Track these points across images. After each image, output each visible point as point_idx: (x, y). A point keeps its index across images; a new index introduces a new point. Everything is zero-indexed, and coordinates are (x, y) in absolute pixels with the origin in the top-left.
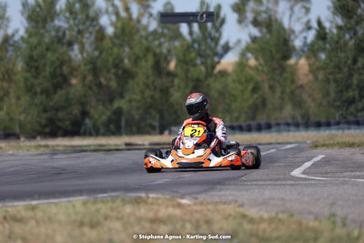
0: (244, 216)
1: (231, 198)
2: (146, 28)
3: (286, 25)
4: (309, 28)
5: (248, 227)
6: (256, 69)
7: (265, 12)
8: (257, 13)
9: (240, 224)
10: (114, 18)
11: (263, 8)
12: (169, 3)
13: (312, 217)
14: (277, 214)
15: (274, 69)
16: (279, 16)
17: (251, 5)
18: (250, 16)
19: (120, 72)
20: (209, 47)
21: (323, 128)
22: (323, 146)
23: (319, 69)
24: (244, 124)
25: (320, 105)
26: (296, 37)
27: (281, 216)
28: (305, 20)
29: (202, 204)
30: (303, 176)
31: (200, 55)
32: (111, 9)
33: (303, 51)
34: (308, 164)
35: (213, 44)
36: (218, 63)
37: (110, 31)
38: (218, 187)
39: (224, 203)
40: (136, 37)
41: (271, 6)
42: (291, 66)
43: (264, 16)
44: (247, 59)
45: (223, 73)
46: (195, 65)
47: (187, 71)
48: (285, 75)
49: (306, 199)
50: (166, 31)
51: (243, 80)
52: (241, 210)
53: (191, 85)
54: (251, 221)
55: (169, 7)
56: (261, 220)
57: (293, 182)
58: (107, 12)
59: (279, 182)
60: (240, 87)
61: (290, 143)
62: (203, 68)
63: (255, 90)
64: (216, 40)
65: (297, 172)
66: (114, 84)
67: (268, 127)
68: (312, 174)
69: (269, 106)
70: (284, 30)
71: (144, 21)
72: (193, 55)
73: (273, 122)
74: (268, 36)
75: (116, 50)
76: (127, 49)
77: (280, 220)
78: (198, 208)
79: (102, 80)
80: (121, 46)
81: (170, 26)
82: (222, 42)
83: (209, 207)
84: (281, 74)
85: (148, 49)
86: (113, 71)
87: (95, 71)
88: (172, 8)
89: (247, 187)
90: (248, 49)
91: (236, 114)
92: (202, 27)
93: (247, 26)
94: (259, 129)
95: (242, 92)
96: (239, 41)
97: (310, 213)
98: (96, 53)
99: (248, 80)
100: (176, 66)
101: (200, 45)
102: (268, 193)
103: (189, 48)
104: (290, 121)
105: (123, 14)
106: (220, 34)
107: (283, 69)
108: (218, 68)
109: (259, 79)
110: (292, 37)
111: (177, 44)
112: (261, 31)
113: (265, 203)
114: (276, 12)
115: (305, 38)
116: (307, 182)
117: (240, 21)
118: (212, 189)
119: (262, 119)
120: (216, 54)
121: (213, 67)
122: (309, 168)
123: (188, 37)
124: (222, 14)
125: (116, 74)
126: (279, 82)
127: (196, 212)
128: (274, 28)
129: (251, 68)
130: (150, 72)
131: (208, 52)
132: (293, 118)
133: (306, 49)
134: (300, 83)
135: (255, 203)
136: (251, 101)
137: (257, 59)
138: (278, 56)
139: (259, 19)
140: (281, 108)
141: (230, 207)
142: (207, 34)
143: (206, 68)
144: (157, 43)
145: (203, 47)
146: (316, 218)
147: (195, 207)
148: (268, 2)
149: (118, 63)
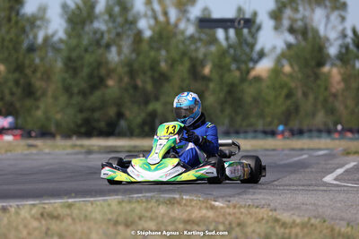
0: (277, 220)
1: (263, 202)
2: (183, 32)
3: (322, 32)
4: (344, 36)
5: (279, 230)
6: (290, 76)
7: (302, 20)
8: (293, 21)
9: (273, 228)
10: (152, 22)
11: (299, 16)
12: (206, 9)
13: (344, 223)
14: (309, 219)
15: (308, 76)
16: (315, 24)
17: (288, 12)
18: (286, 23)
19: (156, 75)
20: (245, 53)
22: (355, 153)
25: (352, 112)
26: (331, 45)
27: (313, 221)
28: (340, 28)
29: (235, 207)
30: (335, 182)
31: (236, 59)
32: (149, 13)
34: (340, 171)
35: (247, 50)
36: (253, 68)
39: (257, 207)
40: (174, 41)
41: (307, 14)
42: (325, 74)
43: (300, 23)
44: (283, 66)
45: (258, 79)
46: (229, 70)
47: (221, 77)
48: (319, 82)
49: (338, 205)
50: (203, 36)
51: (278, 85)
52: (274, 214)
53: (226, 89)
54: (284, 225)
55: (206, 13)
56: (294, 224)
57: (325, 188)
58: (145, 16)
59: (311, 188)
60: (273, 93)
62: (237, 74)
63: (289, 95)
64: (252, 46)
65: (329, 179)
66: (149, 87)
67: (301, 132)
68: (344, 181)
69: (302, 113)
70: (320, 38)
71: (182, 25)
72: (228, 60)
73: (305, 128)
74: (303, 43)
75: (152, 54)
76: (163, 53)
77: (312, 225)
78: (231, 211)
79: (140, 83)
80: (158, 49)
81: (207, 31)
82: (258, 47)
83: (242, 210)
84: (315, 81)
85: (184, 54)
86: (149, 73)
87: (132, 73)
88: (210, 13)
89: (280, 192)
90: (283, 55)
91: (269, 119)
92: (239, 33)
93: (282, 33)
95: (276, 97)
96: (274, 48)
97: (342, 219)
98: (134, 56)
99: (282, 86)
100: (211, 71)
101: (235, 51)
102: (300, 198)
103: (223, 53)
104: (322, 127)
105: (161, 18)
106: (256, 40)
107: (317, 76)
108: (253, 74)
109: (292, 85)
110: (327, 45)
111: (213, 49)
112: (296, 38)
113: (297, 208)
114: (312, 20)
116: (337, 189)
117: (277, 28)
118: (245, 193)
119: (295, 125)
120: (251, 59)
121: (248, 71)
122: (342, 174)
123: (224, 43)
124: (258, 20)
125: (153, 78)
126: (312, 89)
127: (230, 214)
128: (310, 35)
129: (284, 74)
130: (186, 75)
131: (244, 58)
132: (325, 124)
134: (334, 90)
135: (287, 208)
136: (284, 108)
137: (291, 66)
138: (313, 63)
139: (295, 26)
140: (314, 115)
141: (263, 210)
142: (242, 39)
143: (241, 73)
144: (193, 47)
145: (239, 52)
146: (348, 225)
147: (228, 210)
148: (305, 9)
149: (154, 66)
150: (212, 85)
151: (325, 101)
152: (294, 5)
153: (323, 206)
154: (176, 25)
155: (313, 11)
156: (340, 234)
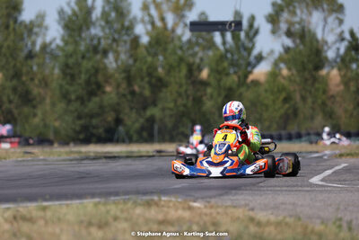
0: (252, 219)
1: (243, 202)
2: (180, 38)
3: (319, 36)
4: (343, 39)
5: (253, 229)
6: (289, 79)
7: (299, 23)
8: (291, 24)
9: (247, 227)
10: (149, 27)
11: (297, 19)
12: (203, 14)
13: (318, 221)
14: (285, 218)
15: (306, 80)
16: (312, 27)
17: (285, 15)
18: (284, 26)
19: (154, 80)
20: (242, 57)
21: (353, 138)
22: (348, 155)
23: (350, 80)
24: (274, 133)
25: (351, 115)
26: (329, 48)
27: (288, 220)
28: (338, 30)
29: (211, 207)
30: (321, 183)
31: (233, 64)
32: (147, 18)
33: (335, 61)
34: (329, 172)
35: (245, 54)
36: (250, 72)
37: (145, 40)
38: (234, 192)
39: (235, 207)
40: (170, 47)
41: (304, 17)
42: (323, 77)
43: (297, 26)
44: (280, 69)
45: (256, 83)
46: (228, 74)
47: (219, 81)
48: (317, 85)
49: (318, 204)
50: (200, 41)
51: (276, 89)
52: (251, 213)
53: (223, 94)
54: (259, 224)
55: (203, 17)
56: (268, 223)
57: (309, 189)
58: (143, 21)
59: (296, 188)
60: (272, 97)
61: (317, 152)
62: (235, 78)
63: (286, 100)
64: (249, 50)
65: (316, 180)
66: (147, 93)
67: (299, 136)
68: (331, 181)
69: (301, 116)
70: (317, 41)
71: (179, 31)
72: (226, 64)
73: (303, 132)
74: (301, 47)
75: (149, 59)
76: (161, 58)
77: (287, 224)
78: (208, 211)
79: (136, 88)
80: (155, 55)
81: (204, 34)
82: (255, 52)
83: (220, 210)
84: (313, 84)
85: (181, 59)
86: (147, 79)
87: (129, 79)
88: (207, 17)
89: (262, 193)
90: (281, 59)
91: (267, 124)
92: (236, 37)
93: (280, 36)
94: (290, 138)
95: (274, 101)
96: (272, 52)
97: (319, 217)
98: (131, 62)
99: (282, 89)
100: (209, 76)
101: (232, 55)
102: (281, 198)
103: (222, 57)
105: (159, 24)
106: (254, 45)
107: (315, 79)
108: (251, 77)
109: (292, 88)
110: (325, 48)
111: (211, 53)
112: (294, 42)
113: (276, 207)
114: (309, 23)
115: (338, 49)
116: (321, 189)
117: (274, 32)
118: (227, 194)
119: (293, 129)
120: (249, 64)
121: (246, 77)
122: (329, 176)
123: (221, 48)
124: (256, 25)
125: (150, 83)
126: (310, 92)
127: (206, 215)
128: (307, 39)
129: (284, 78)
130: (184, 81)
131: (241, 62)
133: (338, 60)
134: (331, 93)
135: (265, 208)
136: (282, 111)
137: (289, 69)
138: (310, 66)
139: (292, 29)
140: (312, 118)
141: (241, 210)
142: (240, 43)
143: (239, 77)
144: (190, 52)
145: (236, 57)
146: (322, 223)
147: (205, 211)
148: (302, 12)
149: (151, 72)
150: (209, 90)
151: (324, 104)
152: (291, 8)
153: (302, 206)
154: (173, 31)
155: (310, 14)
156: (312, 231)
